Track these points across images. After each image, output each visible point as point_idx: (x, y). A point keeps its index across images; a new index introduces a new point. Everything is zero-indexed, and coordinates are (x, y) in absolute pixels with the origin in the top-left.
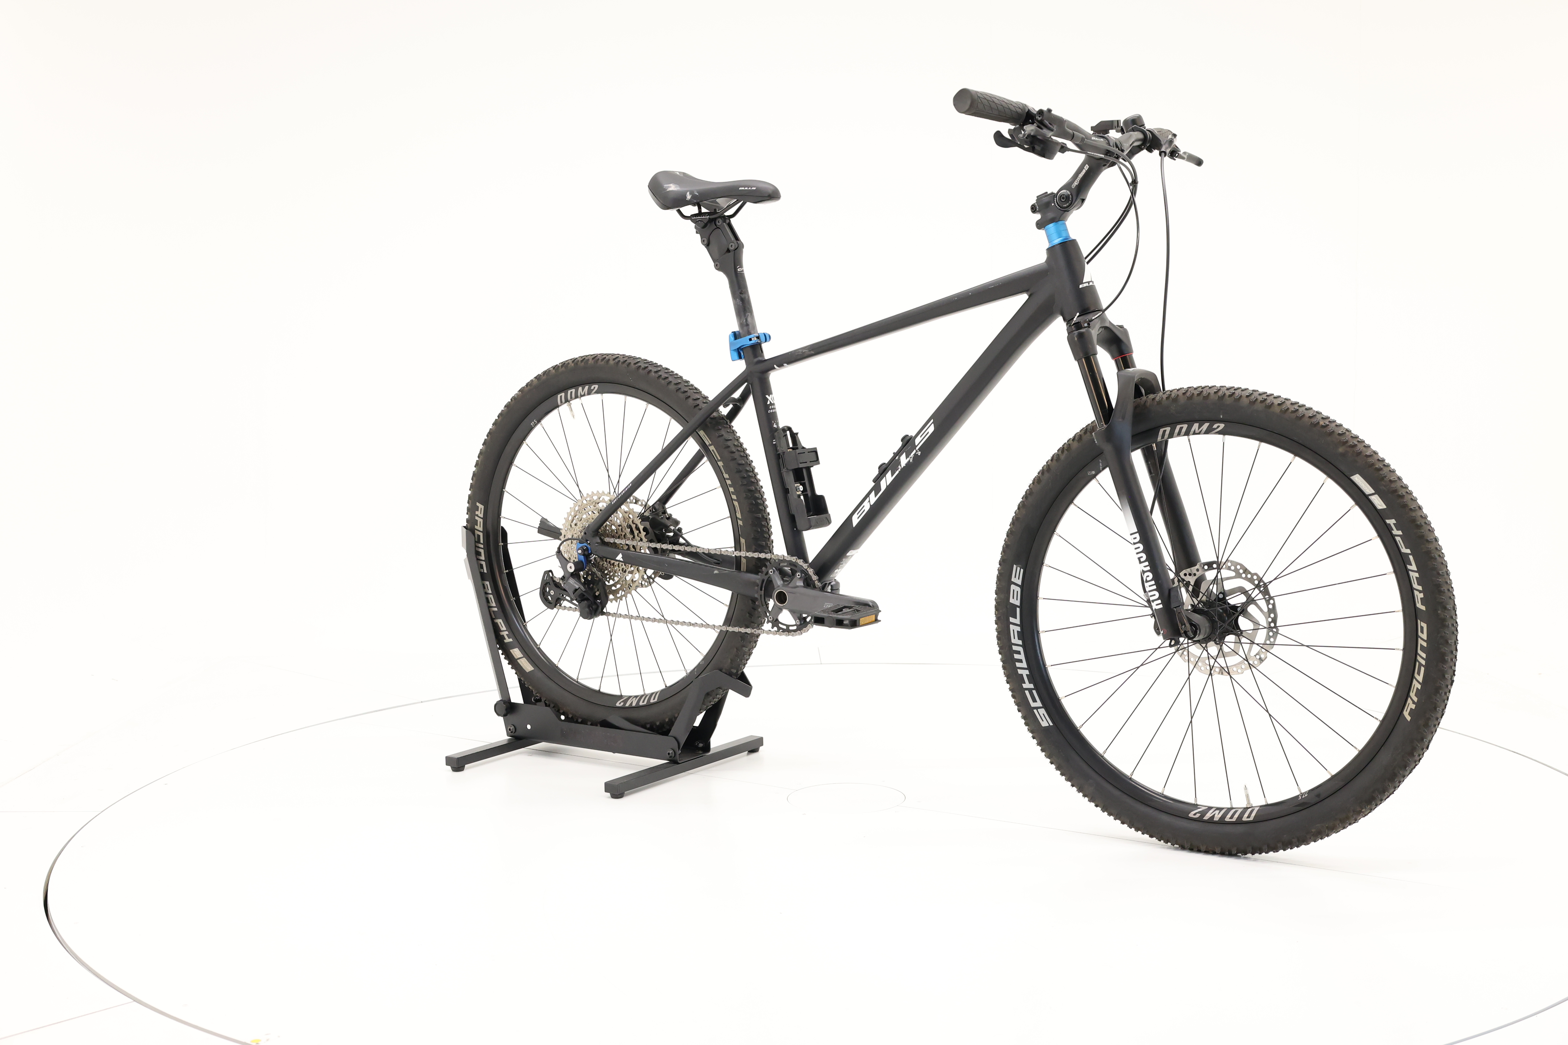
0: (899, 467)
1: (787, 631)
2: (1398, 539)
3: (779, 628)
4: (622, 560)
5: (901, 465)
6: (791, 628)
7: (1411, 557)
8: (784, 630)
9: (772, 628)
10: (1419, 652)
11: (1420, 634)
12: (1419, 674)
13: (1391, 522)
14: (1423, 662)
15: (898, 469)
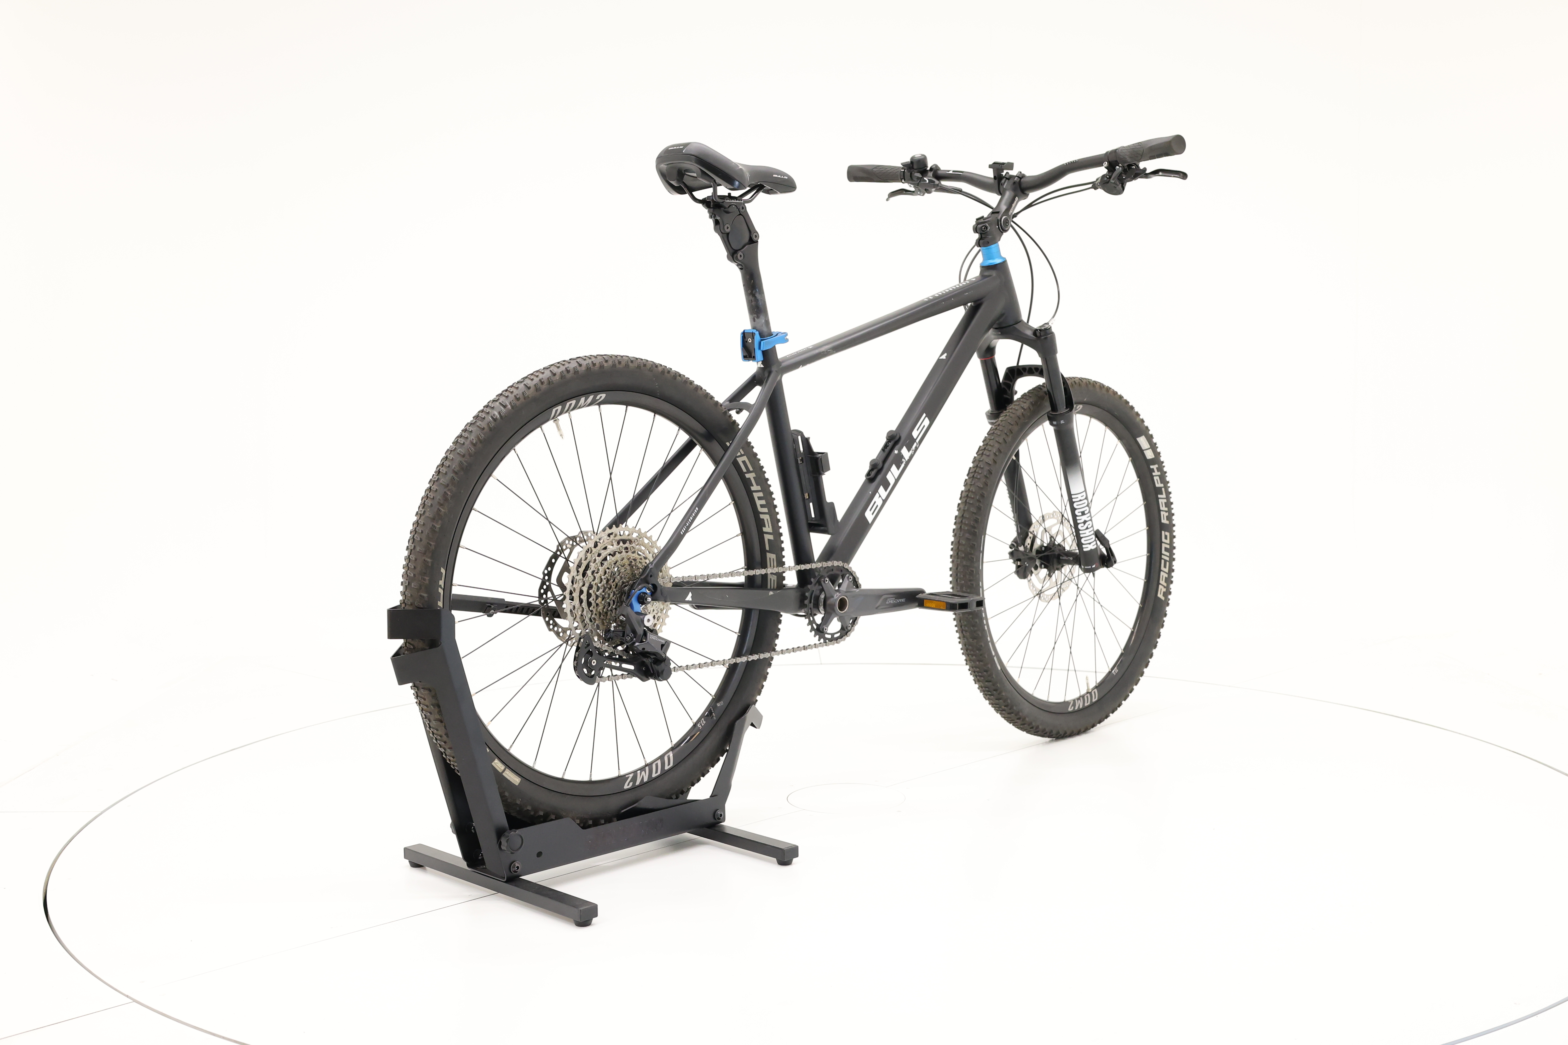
0: (903, 460)
1: (833, 640)
2: (1155, 478)
3: (825, 639)
4: (691, 600)
5: (904, 458)
6: (836, 636)
7: (1163, 489)
8: (831, 640)
9: (819, 640)
10: (1163, 552)
11: (1164, 540)
12: (1165, 567)
13: (1154, 467)
14: (1167, 559)
15: (903, 462)
